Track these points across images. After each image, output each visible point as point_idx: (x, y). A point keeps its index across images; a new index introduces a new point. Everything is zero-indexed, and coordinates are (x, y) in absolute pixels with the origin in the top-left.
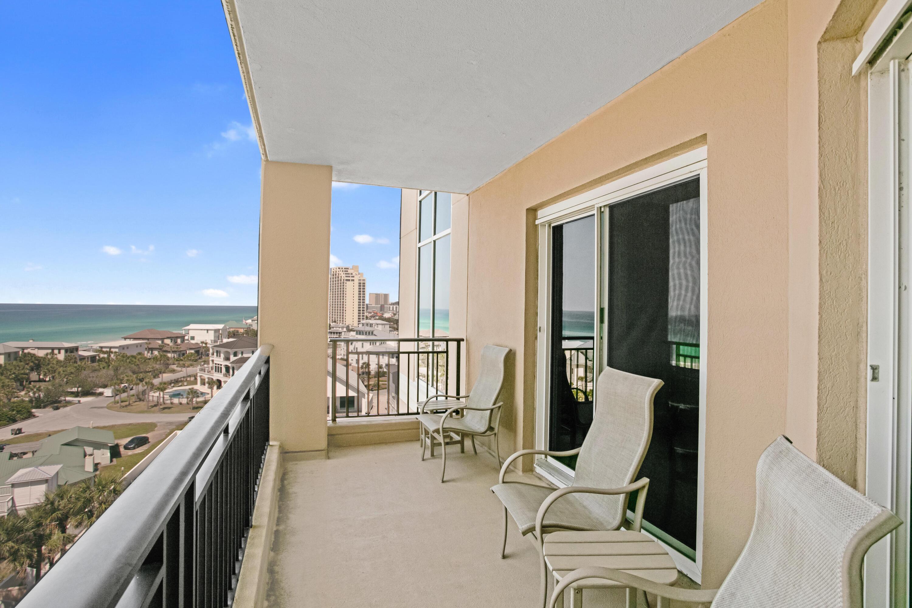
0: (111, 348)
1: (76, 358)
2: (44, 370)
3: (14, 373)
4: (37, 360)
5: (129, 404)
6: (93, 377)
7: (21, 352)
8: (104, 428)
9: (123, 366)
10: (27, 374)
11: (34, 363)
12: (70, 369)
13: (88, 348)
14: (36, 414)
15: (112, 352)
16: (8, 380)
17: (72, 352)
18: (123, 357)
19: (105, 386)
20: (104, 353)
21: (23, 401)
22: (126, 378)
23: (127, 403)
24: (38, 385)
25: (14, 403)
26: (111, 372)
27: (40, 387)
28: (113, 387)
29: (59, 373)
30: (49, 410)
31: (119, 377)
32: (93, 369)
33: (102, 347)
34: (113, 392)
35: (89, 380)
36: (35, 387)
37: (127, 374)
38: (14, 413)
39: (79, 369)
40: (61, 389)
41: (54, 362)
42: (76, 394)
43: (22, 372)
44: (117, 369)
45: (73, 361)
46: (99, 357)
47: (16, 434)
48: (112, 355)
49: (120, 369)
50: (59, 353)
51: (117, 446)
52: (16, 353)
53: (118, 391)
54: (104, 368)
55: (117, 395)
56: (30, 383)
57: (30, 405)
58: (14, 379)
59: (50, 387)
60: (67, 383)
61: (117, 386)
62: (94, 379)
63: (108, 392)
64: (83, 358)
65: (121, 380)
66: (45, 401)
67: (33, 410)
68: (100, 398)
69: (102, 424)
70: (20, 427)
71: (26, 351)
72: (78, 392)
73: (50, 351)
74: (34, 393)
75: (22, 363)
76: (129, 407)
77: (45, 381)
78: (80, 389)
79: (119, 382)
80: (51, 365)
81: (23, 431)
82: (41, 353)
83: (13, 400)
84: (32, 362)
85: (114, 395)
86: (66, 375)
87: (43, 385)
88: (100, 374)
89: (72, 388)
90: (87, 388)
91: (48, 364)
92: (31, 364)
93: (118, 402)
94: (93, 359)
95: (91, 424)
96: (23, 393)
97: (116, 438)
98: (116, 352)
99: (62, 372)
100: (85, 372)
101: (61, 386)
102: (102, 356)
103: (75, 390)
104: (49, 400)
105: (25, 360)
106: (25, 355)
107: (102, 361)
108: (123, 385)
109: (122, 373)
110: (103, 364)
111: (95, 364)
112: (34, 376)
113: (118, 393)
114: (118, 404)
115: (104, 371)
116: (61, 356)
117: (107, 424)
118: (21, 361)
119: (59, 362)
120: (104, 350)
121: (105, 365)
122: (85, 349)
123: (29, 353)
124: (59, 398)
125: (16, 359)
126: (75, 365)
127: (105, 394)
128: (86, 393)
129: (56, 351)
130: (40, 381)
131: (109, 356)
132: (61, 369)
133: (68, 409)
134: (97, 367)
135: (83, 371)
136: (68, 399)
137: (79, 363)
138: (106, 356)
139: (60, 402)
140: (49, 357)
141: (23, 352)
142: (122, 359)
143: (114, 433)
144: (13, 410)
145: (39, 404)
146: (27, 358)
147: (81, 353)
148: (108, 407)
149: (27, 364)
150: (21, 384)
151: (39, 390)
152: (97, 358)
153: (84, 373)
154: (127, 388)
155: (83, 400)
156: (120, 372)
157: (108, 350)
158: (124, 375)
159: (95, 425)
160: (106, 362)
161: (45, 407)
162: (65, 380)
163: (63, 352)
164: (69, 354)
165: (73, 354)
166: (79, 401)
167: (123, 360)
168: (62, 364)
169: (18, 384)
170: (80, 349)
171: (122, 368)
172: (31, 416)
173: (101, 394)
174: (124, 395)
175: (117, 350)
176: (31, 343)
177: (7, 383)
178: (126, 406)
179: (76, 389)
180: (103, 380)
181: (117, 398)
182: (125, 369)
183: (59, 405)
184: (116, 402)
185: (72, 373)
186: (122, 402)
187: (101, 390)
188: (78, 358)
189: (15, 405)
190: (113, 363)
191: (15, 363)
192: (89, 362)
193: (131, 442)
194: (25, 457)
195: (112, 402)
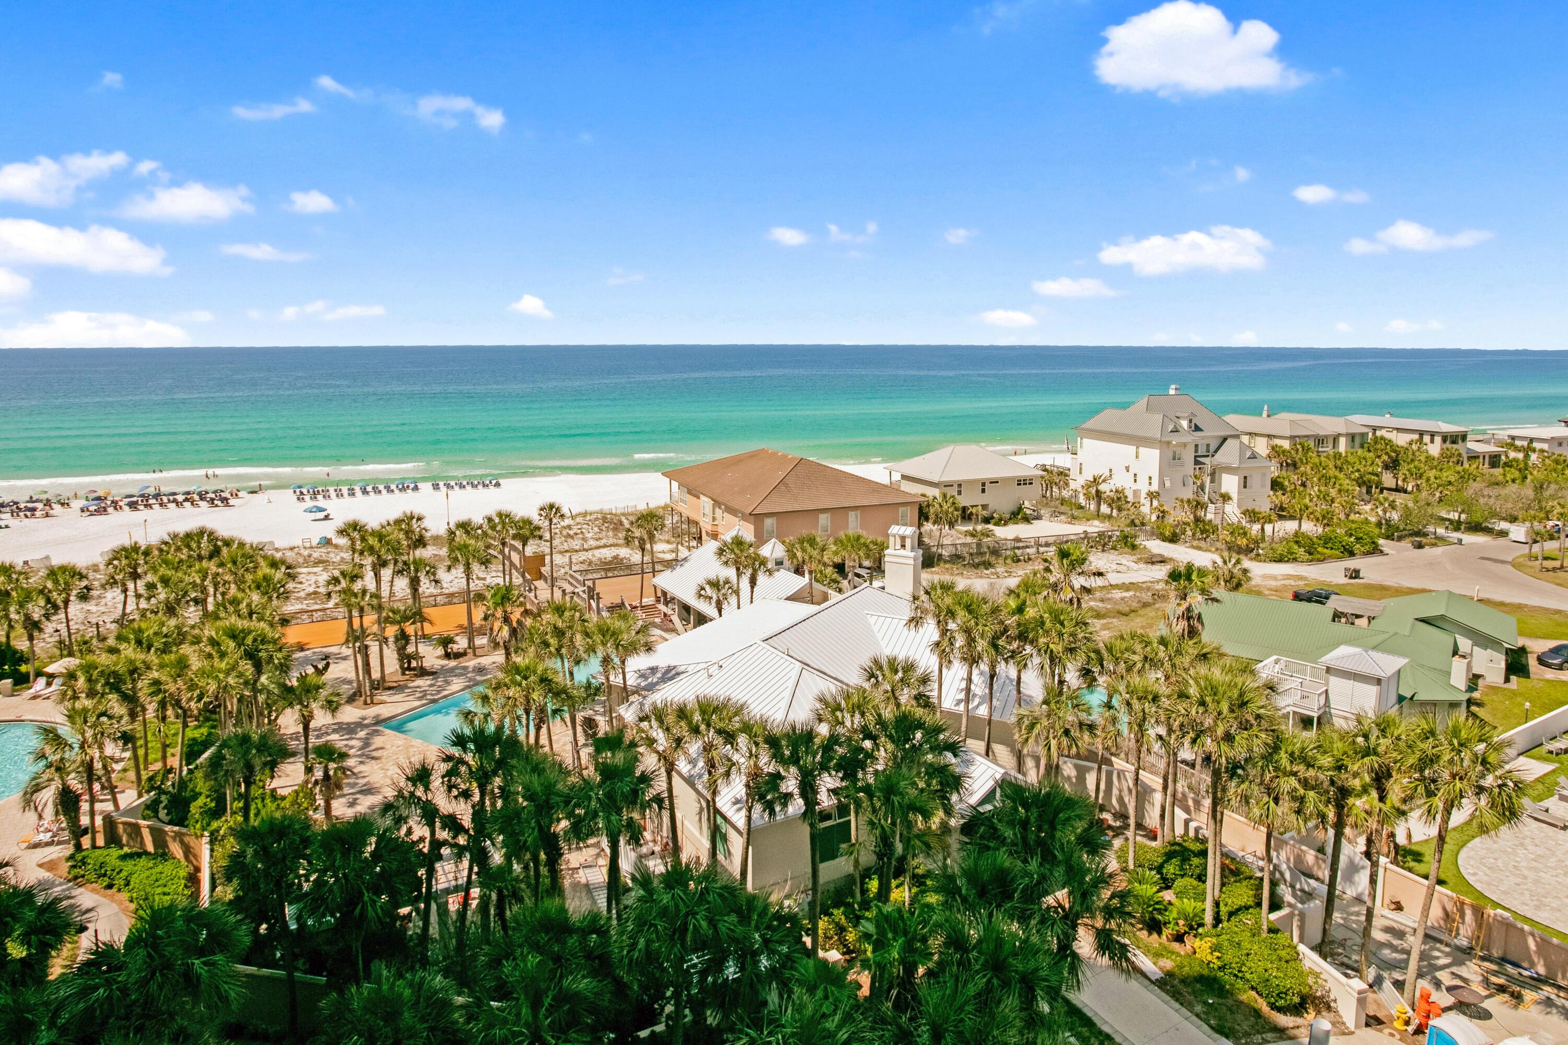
0: (1532, 440)
1: (1460, 455)
2: (1404, 469)
3: (1358, 471)
4: (1395, 451)
5: (1562, 567)
6: (1490, 497)
7: (1370, 435)
8: (1501, 605)
9: (1556, 482)
10: (1377, 475)
11: (1389, 457)
12: (1449, 475)
13: (1486, 437)
14: (1385, 549)
15: (1534, 451)
16: (1348, 481)
17: (1454, 442)
18: (1557, 462)
19: (1513, 519)
20: (1517, 449)
21: (1367, 521)
22: (1558, 510)
23: (1557, 564)
24: (1393, 496)
25: (1353, 522)
26: (1529, 492)
27: (1394, 501)
28: (1528, 524)
29: (1428, 480)
30: (1406, 544)
31: (1544, 504)
32: (1493, 480)
33: (1513, 438)
34: (1527, 533)
35: (1482, 501)
36: (1386, 499)
37: (1562, 501)
38: (1352, 539)
39: (1465, 477)
40: (1429, 510)
41: (1423, 458)
42: (1456, 526)
43: (1370, 469)
44: (1541, 487)
45: (1455, 459)
46: (1507, 456)
47: (1351, 578)
48: (1534, 457)
49: (1548, 487)
50: (1432, 441)
51: (1523, 650)
52: (1363, 435)
53: (1537, 534)
54: (1513, 481)
55: (1535, 542)
56: (1381, 492)
57: (1377, 531)
58: (1356, 480)
59: (1411, 504)
60: (1440, 500)
61: (1536, 523)
62: (1492, 501)
63: (1518, 532)
64: (1473, 457)
65: (1547, 513)
66: (1401, 528)
67: (1381, 541)
68: (1501, 541)
69: (1497, 597)
70: (1357, 567)
71: (1378, 433)
72: (1459, 522)
73: (1416, 437)
74: (1385, 511)
75: (1371, 454)
76: (1560, 574)
77: (1405, 492)
78: (1463, 516)
79: (1542, 515)
80: (1416, 463)
81: (1361, 575)
82: (1401, 440)
83: (1352, 517)
84: (1387, 453)
85: (1530, 541)
86: (1439, 486)
87: (1400, 499)
88: (1504, 492)
89: (1449, 512)
90: (1477, 517)
91: (1412, 460)
92: (1385, 457)
93: (1536, 559)
94: (1494, 461)
95: (1476, 590)
96: (1368, 508)
97: (1521, 633)
98: (1542, 451)
99: (1432, 479)
100: (1475, 484)
101: (1428, 504)
102: (1512, 455)
103: (1454, 516)
104: (1409, 527)
105: (1376, 450)
106: (1376, 440)
107: (1511, 466)
108: (1551, 523)
109: (1553, 497)
110: (1514, 473)
111: (1498, 472)
112: (1388, 479)
113: (1538, 539)
114: (1538, 563)
115: (1513, 488)
116: (1435, 449)
117: (1508, 600)
118: (1369, 451)
119: (1429, 458)
120: (1518, 443)
121: (1517, 474)
122: (1480, 437)
123: (1382, 438)
124: (1425, 527)
125: (1362, 446)
126: (1459, 468)
127: (1512, 536)
128: (1476, 528)
129: (1427, 439)
130: (1397, 490)
131: (1527, 456)
132: (1432, 474)
133: (1438, 550)
134: (1501, 478)
135: (1471, 481)
136: (1441, 531)
137: (1466, 465)
138: (1520, 456)
139: (1425, 535)
140: (1414, 447)
141: (1374, 433)
142: (1553, 465)
143: (1519, 621)
144: (1351, 535)
145: (1392, 532)
146: (1379, 446)
147: (1471, 445)
148: (1515, 565)
149: (1379, 457)
150: (1369, 492)
151: (1393, 506)
152: (1503, 457)
153: (1474, 487)
154: (1558, 531)
155: (1469, 538)
156: (1547, 494)
157: (1525, 443)
158: (1555, 503)
159: (1483, 595)
160: (1520, 470)
161: (1400, 539)
162: (1438, 494)
163: (1438, 439)
164: (1448, 445)
165: (1455, 446)
166: (1460, 541)
167: (1555, 470)
168: (1435, 463)
169: (1364, 490)
170: (1469, 437)
171: (1553, 486)
172: (1375, 550)
173: (1503, 534)
174: (1551, 546)
175: (1545, 446)
176: (1386, 420)
177: (1346, 487)
178: (1554, 569)
179: (1456, 515)
180: (1510, 505)
181: (1536, 548)
182: (1561, 489)
183: (1424, 540)
184: (1532, 557)
185: (1450, 483)
186: (1546, 558)
187: (1504, 525)
188: (1465, 456)
189: (1354, 526)
190: (1535, 473)
191: (1360, 451)
192: (1486, 466)
193: (1556, 651)
194: (1357, 621)
195: (1522, 556)
